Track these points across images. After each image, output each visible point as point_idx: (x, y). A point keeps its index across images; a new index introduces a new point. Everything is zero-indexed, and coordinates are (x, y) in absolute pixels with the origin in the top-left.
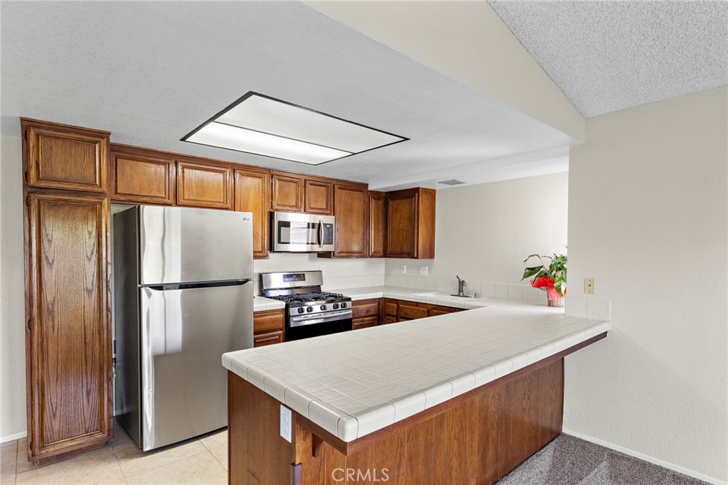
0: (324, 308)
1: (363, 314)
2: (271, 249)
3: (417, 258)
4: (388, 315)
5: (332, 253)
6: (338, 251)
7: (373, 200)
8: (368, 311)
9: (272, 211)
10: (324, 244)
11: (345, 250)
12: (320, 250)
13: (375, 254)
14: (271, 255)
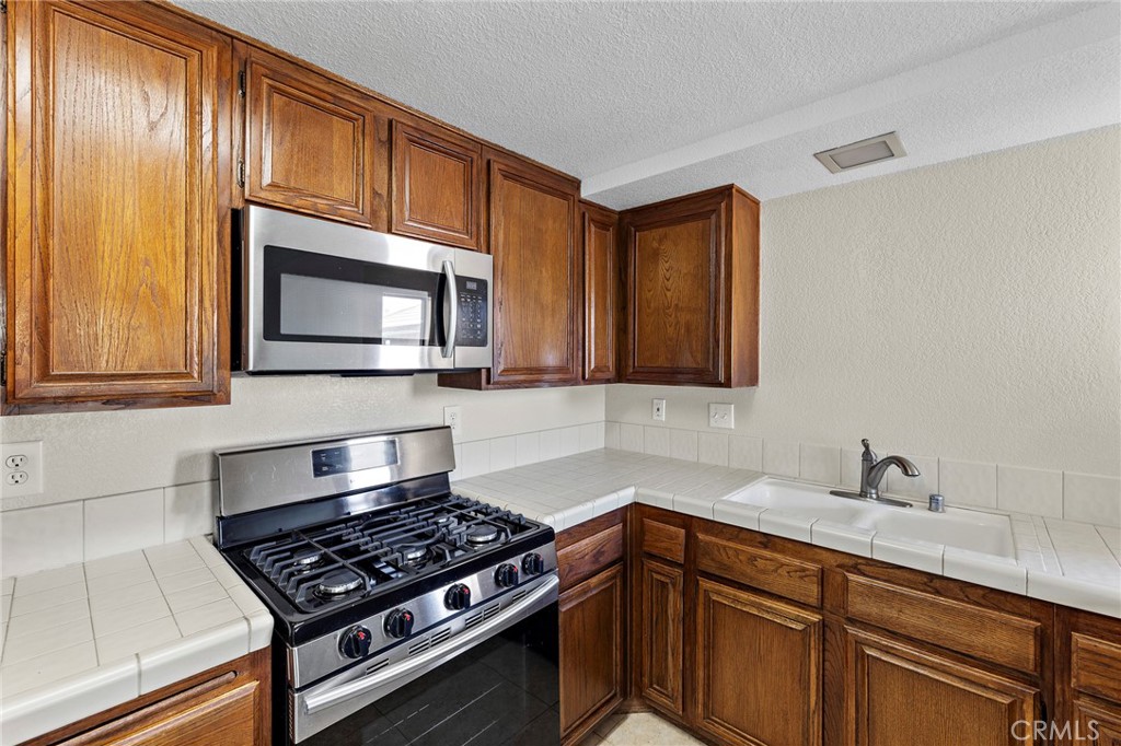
0: (458, 600)
1: (586, 568)
2: (237, 362)
3: (727, 384)
4: (652, 556)
5: (484, 372)
6: (501, 367)
7: (593, 228)
8: (599, 553)
9: (239, 204)
10: (458, 343)
11: (521, 364)
12: (444, 364)
13: (598, 375)
14: (238, 384)
